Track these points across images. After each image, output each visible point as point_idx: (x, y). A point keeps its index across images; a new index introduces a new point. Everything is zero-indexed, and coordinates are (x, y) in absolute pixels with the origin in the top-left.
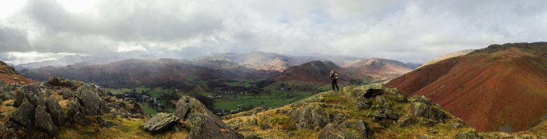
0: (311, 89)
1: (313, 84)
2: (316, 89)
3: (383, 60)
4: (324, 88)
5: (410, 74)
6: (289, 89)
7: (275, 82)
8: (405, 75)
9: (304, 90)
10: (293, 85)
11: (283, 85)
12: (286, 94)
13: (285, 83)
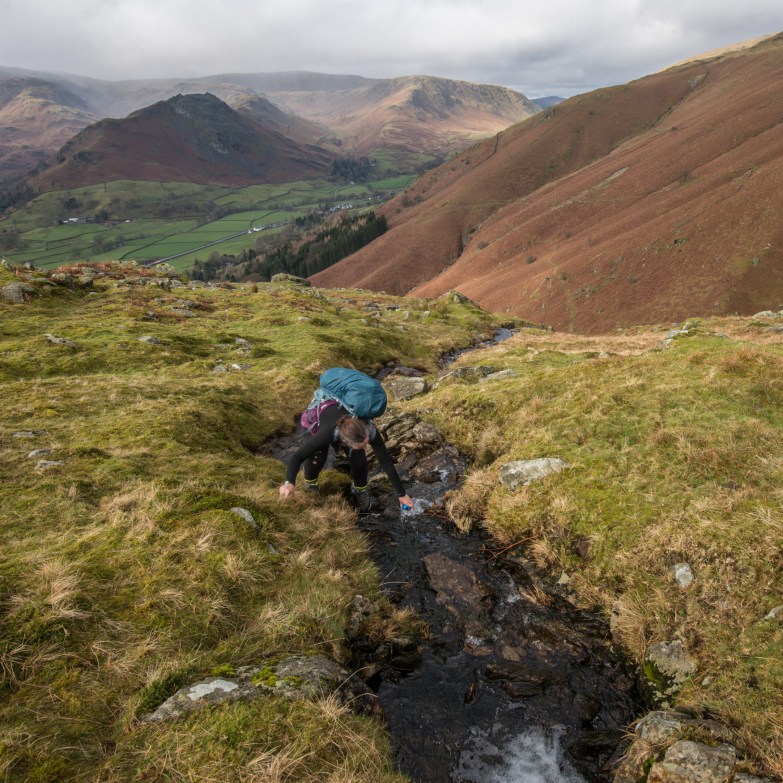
0: (189, 208)
1: (197, 188)
2: (211, 207)
3: (454, 84)
4: (240, 199)
5: (519, 131)
6: (104, 217)
7: (31, 195)
8: (499, 136)
9: (166, 214)
10: (116, 201)
11: (71, 205)
12: (90, 238)
13: (77, 193)
